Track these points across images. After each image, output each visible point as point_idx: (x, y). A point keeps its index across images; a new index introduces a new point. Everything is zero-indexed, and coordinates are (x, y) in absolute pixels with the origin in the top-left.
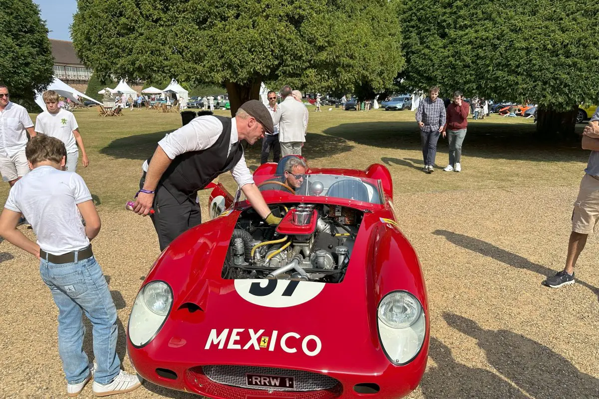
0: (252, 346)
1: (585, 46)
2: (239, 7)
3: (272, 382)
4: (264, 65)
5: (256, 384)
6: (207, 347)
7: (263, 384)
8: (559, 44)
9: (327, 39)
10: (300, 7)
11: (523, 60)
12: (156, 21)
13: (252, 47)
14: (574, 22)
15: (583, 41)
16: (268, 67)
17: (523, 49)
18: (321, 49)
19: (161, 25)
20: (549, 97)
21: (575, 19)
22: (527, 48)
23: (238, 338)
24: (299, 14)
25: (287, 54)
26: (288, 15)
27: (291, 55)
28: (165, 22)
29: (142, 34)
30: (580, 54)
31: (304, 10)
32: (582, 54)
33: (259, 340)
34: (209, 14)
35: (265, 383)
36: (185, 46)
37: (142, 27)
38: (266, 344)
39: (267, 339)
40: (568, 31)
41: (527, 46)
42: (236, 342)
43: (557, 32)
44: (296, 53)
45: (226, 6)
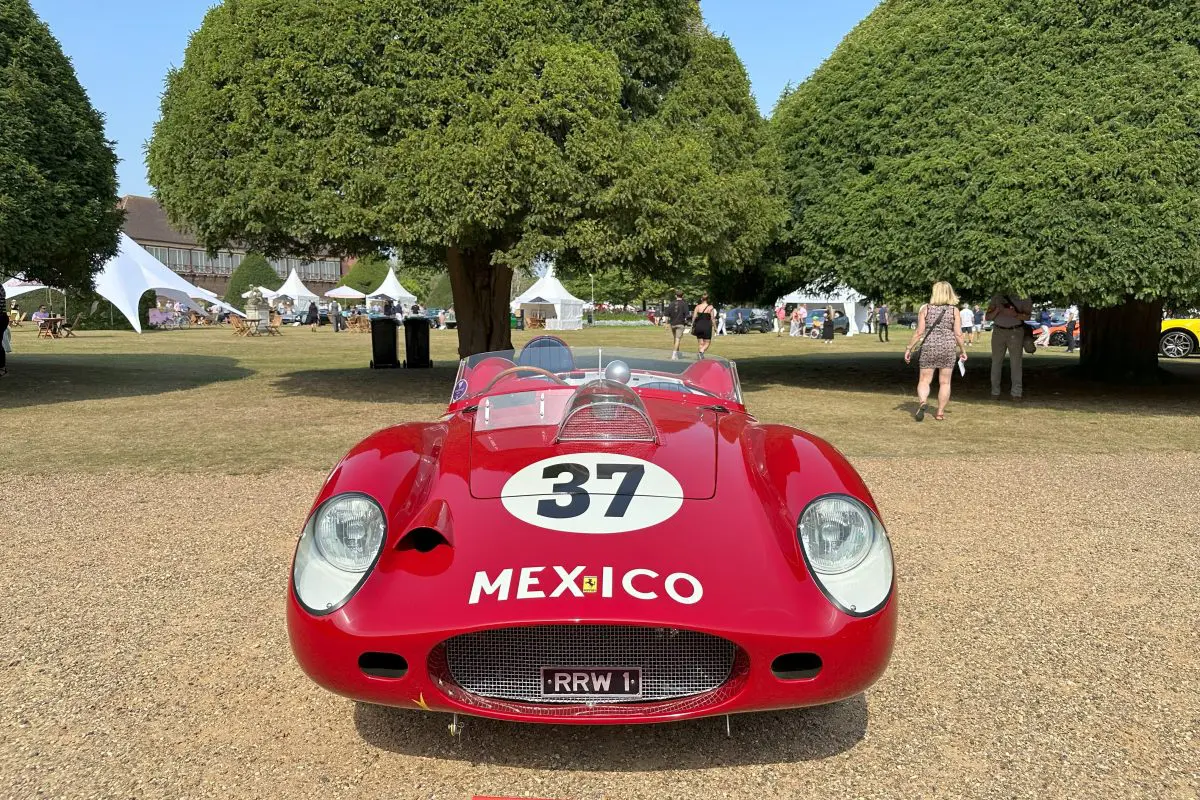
0: (568, 591)
1: (1134, 179)
2: (449, 104)
3: (595, 682)
4: (491, 211)
5: (563, 690)
6: (474, 599)
7: (575, 689)
8: (1084, 174)
9: (615, 165)
10: (564, 105)
11: (1013, 207)
12: (295, 128)
13: (470, 176)
14: (1111, 134)
15: (1131, 169)
16: (501, 214)
17: (1013, 187)
18: (605, 182)
19: (302, 136)
20: (1069, 277)
21: (1112, 129)
22: (1022, 186)
23: (535, 581)
24: (562, 117)
25: (538, 191)
26: (541, 120)
27: (546, 192)
28: (310, 130)
29: (264, 152)
30: (1126, 194)
31: (572, 110)
32: (1130, 192)
33: (579, 581)
34: (393, 116)
35: (579, 686)
36: (344, 174)
37: (266, 139)
38: (595, 587)
39: (594, 580)
40: (1101, 150)
41: (1021, 180)
42: (531, 588)
43: (1080, 152)
44: (554, 188)
45: (425, 101)
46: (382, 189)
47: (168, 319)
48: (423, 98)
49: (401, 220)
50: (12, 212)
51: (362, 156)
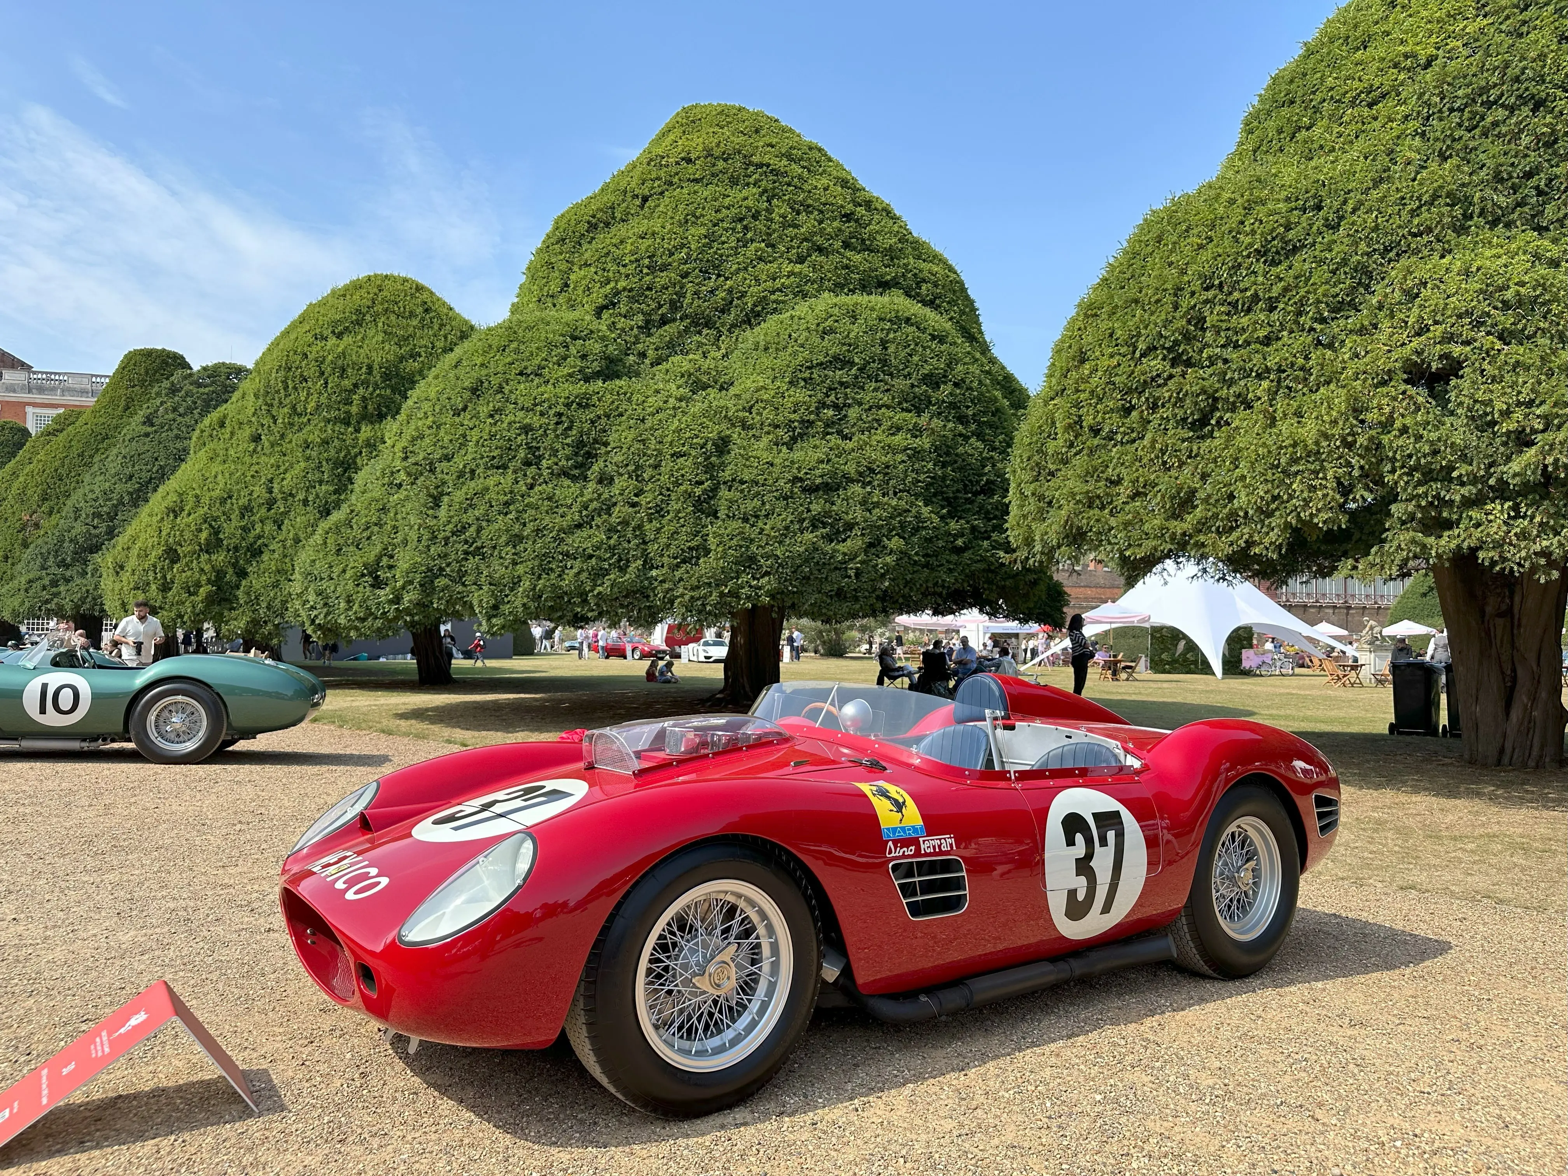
44: (1423, 461)
45: (1254, 374)
46: (1193, 492)
47: (1264, 662)
48: (1251, 370)
49: (1213, 529)
50: (901, 552)
51: (1176, 456)
